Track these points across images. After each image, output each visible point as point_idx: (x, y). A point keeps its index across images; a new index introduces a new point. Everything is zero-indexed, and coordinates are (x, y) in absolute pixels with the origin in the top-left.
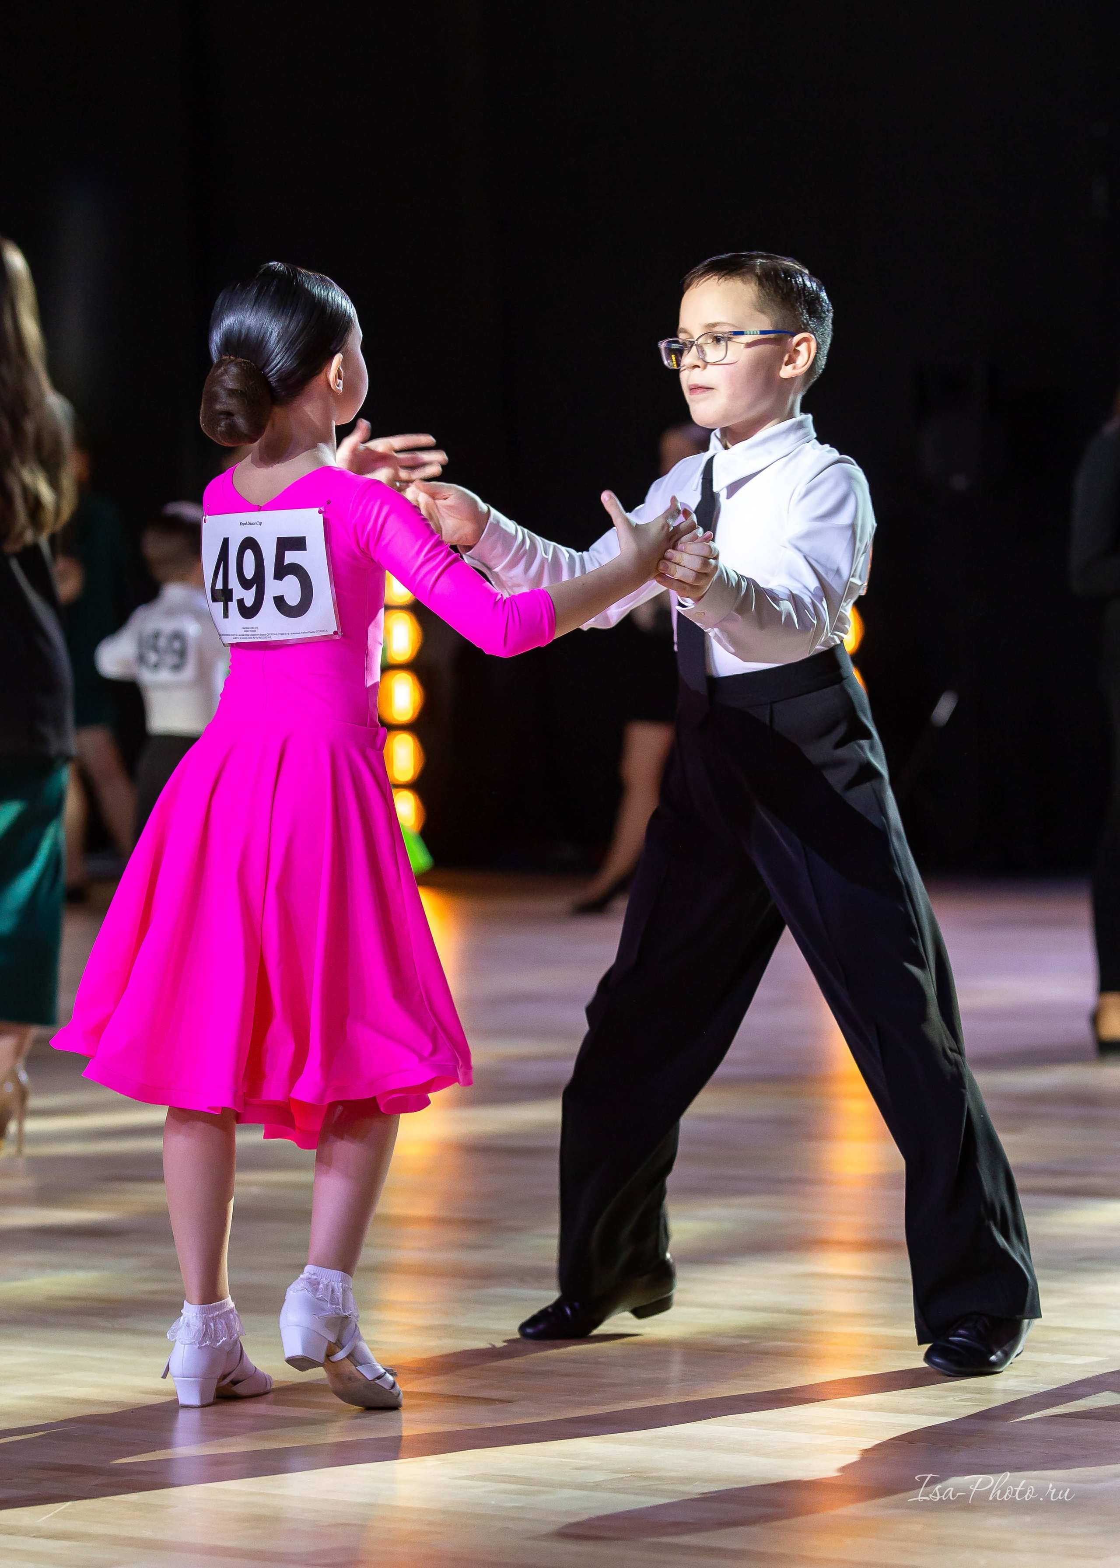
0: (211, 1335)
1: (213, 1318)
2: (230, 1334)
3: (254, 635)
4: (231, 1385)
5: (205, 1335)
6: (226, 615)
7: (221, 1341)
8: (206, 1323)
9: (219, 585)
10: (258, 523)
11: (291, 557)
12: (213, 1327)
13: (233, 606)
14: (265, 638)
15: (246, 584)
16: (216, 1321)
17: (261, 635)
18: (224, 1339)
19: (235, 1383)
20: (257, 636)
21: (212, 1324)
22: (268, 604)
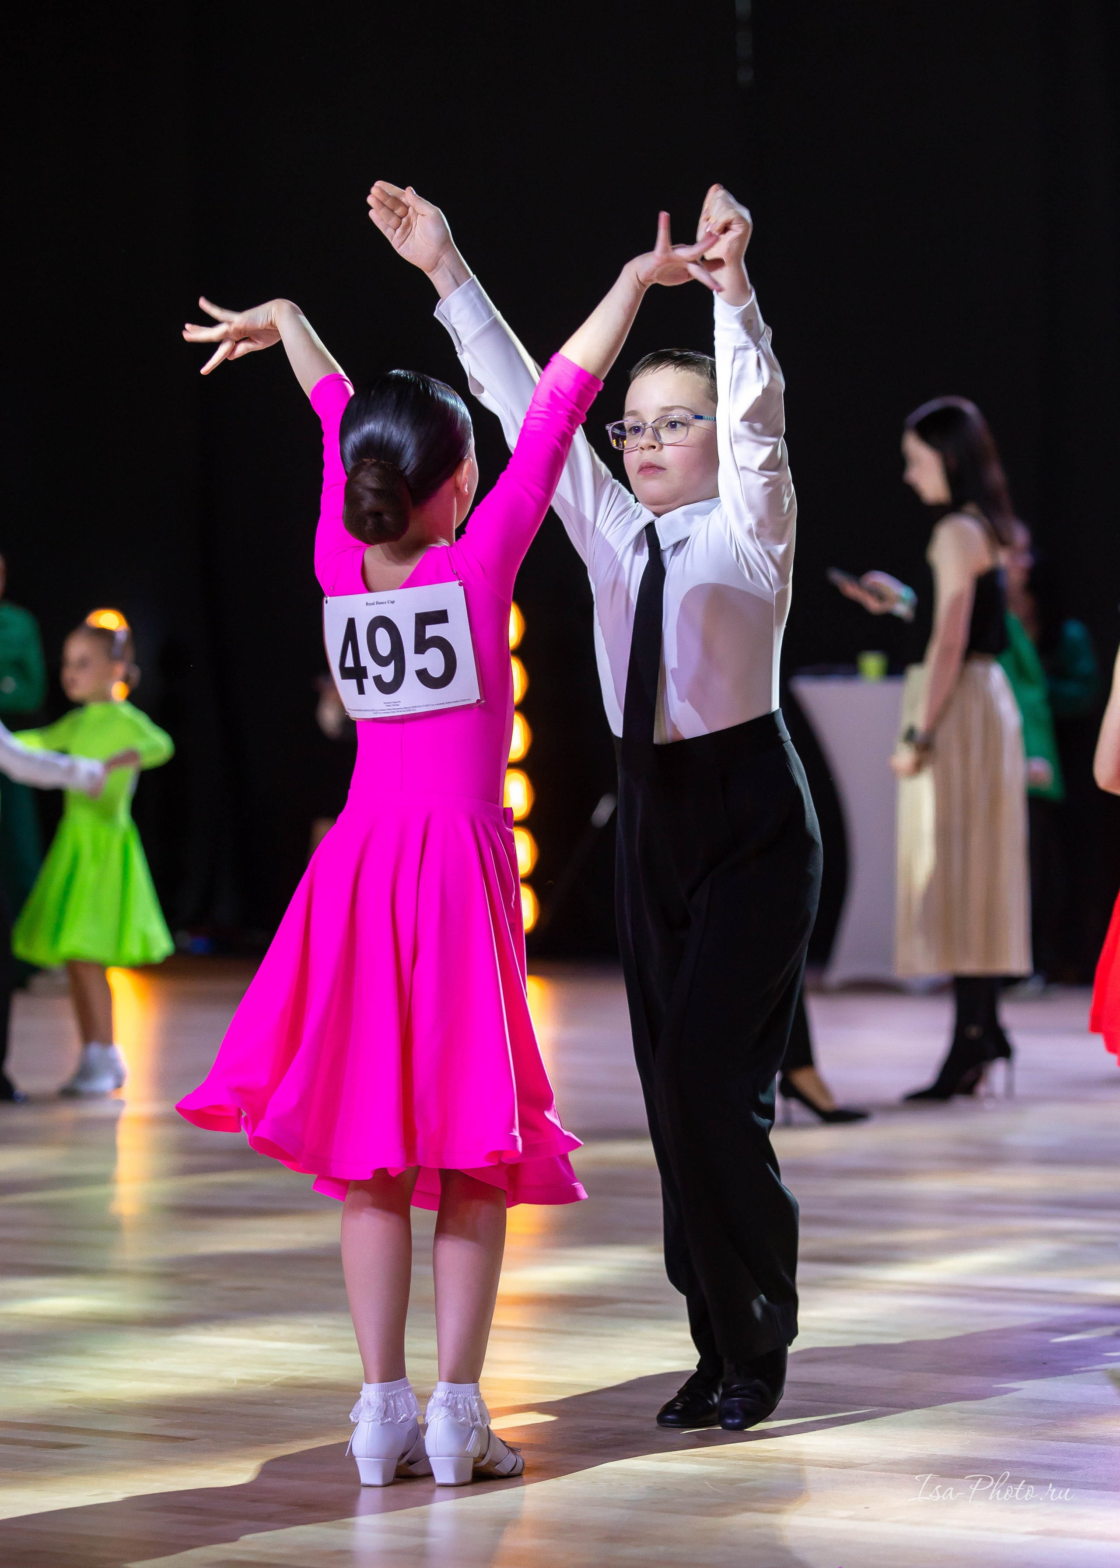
0: (392, 1412)
1: (393, 1396)
2: (410, 1411)
3: (397, 709)
4: (408, 1465)
5: (385, 1413)
6: (361, 691)
7: (402, 1418)
8: (386, 1401)
9: (350, 663)
10: (389, 602)
11: (432, 631)
12: (392, 1404)
13: (369, 684)
14: (410, 710)
15: (381, 661)
16: (395, 1399)
17: (405, 708)
18: (404, 1415)
19: (411, 1463)
20: (401, 710)
21: (392, 1402)
22: (410, 677)
